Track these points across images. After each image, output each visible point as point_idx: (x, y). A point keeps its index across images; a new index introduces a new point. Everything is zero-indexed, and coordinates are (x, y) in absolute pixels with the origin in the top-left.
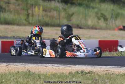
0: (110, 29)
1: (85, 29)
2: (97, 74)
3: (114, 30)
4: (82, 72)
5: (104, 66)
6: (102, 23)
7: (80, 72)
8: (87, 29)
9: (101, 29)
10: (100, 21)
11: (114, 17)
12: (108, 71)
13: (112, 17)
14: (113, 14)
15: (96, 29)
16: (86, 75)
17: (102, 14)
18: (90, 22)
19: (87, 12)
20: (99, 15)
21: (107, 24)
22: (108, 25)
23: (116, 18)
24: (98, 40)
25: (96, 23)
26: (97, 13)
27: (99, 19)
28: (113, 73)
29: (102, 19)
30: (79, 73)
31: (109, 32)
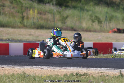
0: (104, 32)
1: (79, 31)
2: (92, 76)
3: (108, 32)
4: (77, 74)
5: (98, 68)
6: (96, 26)
7: (74, 74)
8: (81, 31)
9: (95, 31)
10: (94, 24)
11: (108, 19)
12: (103, 73)
13: (106, 20)
14: (108, 16)
15: (90, 31)
16: (81, 77)
17: (96, 16)
18: (84, 25)
19: (81, 15)
20: (93, 18)
21: (101, 26)
22: (102, 28)
23: (110, 20)
24: (92, 42)
25: (90, 25)
26: (91, 16)
27: (93, 22)
28: (108, 75)
29: (97, 22)
30: (74, 76)
31: (103, 34)
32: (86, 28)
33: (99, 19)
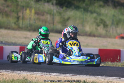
0: (110, 37)
1: (82, 36)
3: (115, 38)
4: (84, 82)
5: (107, 77)
6: (101, 30)
7: (82, 82)
8: (83, 36)
9: (100, 36)
10: (99, 28)
11: (115, 23)
13: (112, 24)
14: (114, 20)
15: (94, 36)
17: (102, 20)
18: (88, 29)
19: (85, 17)
20: (98, 21)
21: (107, 31)
22: (108, 33)
23: (117, 24)
24: (97, 49)
25: (94, 29)
26: (96, 18)
27: (98, 25)
29: (102, 26)
31: (109, 40)
32: (89, 32)
33: (105, 22)
